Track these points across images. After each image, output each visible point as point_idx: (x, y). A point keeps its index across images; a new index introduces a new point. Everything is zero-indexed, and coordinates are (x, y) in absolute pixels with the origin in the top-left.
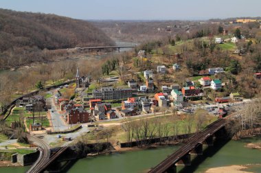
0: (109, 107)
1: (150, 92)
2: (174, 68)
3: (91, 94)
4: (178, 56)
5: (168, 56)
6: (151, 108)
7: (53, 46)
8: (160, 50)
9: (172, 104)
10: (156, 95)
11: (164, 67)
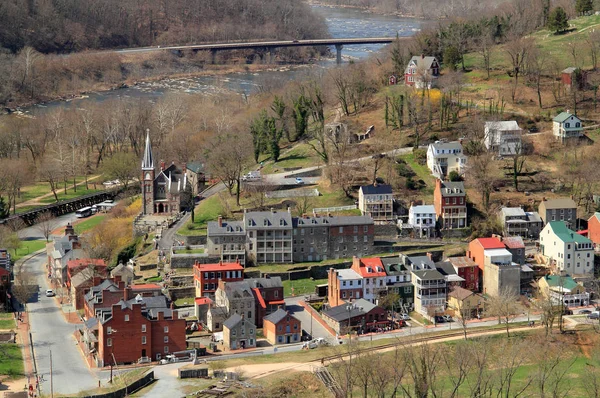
0: (273, 295)
1: (450, 235)
2: (557, 130)
3: (202, 240)
4: (580, 79)
5: (536, 79)
6: (453, 302)
7: (61, 38)
8: (501, 55)
9: (542, 283)
10: (475, 246)
11: (512, 125)
